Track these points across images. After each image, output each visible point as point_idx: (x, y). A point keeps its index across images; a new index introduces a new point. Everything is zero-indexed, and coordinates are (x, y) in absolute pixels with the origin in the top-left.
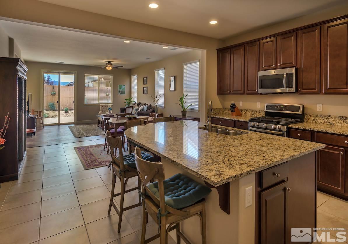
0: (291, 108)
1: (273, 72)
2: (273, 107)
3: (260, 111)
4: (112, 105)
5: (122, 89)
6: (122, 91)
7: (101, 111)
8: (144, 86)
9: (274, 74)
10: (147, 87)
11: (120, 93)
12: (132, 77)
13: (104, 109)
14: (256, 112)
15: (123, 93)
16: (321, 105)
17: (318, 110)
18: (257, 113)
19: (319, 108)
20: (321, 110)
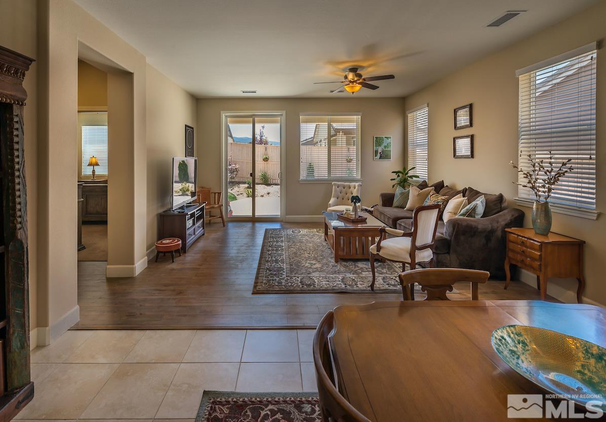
4: (359, 186)
5: (383, 147)
6: (383, 151)
7: (334, 197)
8: (455, 135)
10: (472, 137)
11: (379, 155)
12: (409, 115)
13: (341, 193)
15: (385, 156)
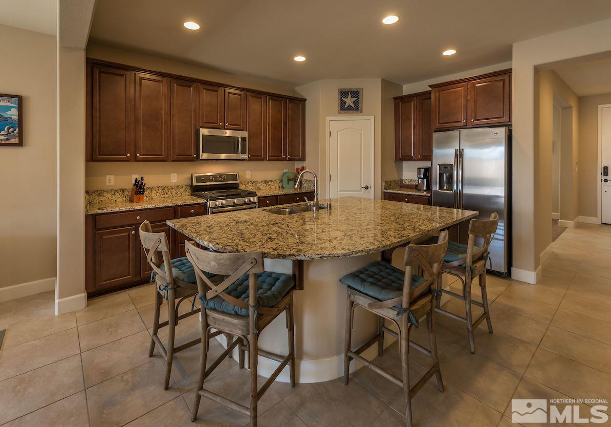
0: (216, 177)
1: (228, 133)
2: (199, 179)
3: (178, 186)
9: (227, 135)
14: (172, 189)
16: (250, 172)
17: (247, 177)
18: (174, 190)
19: (248, 175)
20: (250, 177)
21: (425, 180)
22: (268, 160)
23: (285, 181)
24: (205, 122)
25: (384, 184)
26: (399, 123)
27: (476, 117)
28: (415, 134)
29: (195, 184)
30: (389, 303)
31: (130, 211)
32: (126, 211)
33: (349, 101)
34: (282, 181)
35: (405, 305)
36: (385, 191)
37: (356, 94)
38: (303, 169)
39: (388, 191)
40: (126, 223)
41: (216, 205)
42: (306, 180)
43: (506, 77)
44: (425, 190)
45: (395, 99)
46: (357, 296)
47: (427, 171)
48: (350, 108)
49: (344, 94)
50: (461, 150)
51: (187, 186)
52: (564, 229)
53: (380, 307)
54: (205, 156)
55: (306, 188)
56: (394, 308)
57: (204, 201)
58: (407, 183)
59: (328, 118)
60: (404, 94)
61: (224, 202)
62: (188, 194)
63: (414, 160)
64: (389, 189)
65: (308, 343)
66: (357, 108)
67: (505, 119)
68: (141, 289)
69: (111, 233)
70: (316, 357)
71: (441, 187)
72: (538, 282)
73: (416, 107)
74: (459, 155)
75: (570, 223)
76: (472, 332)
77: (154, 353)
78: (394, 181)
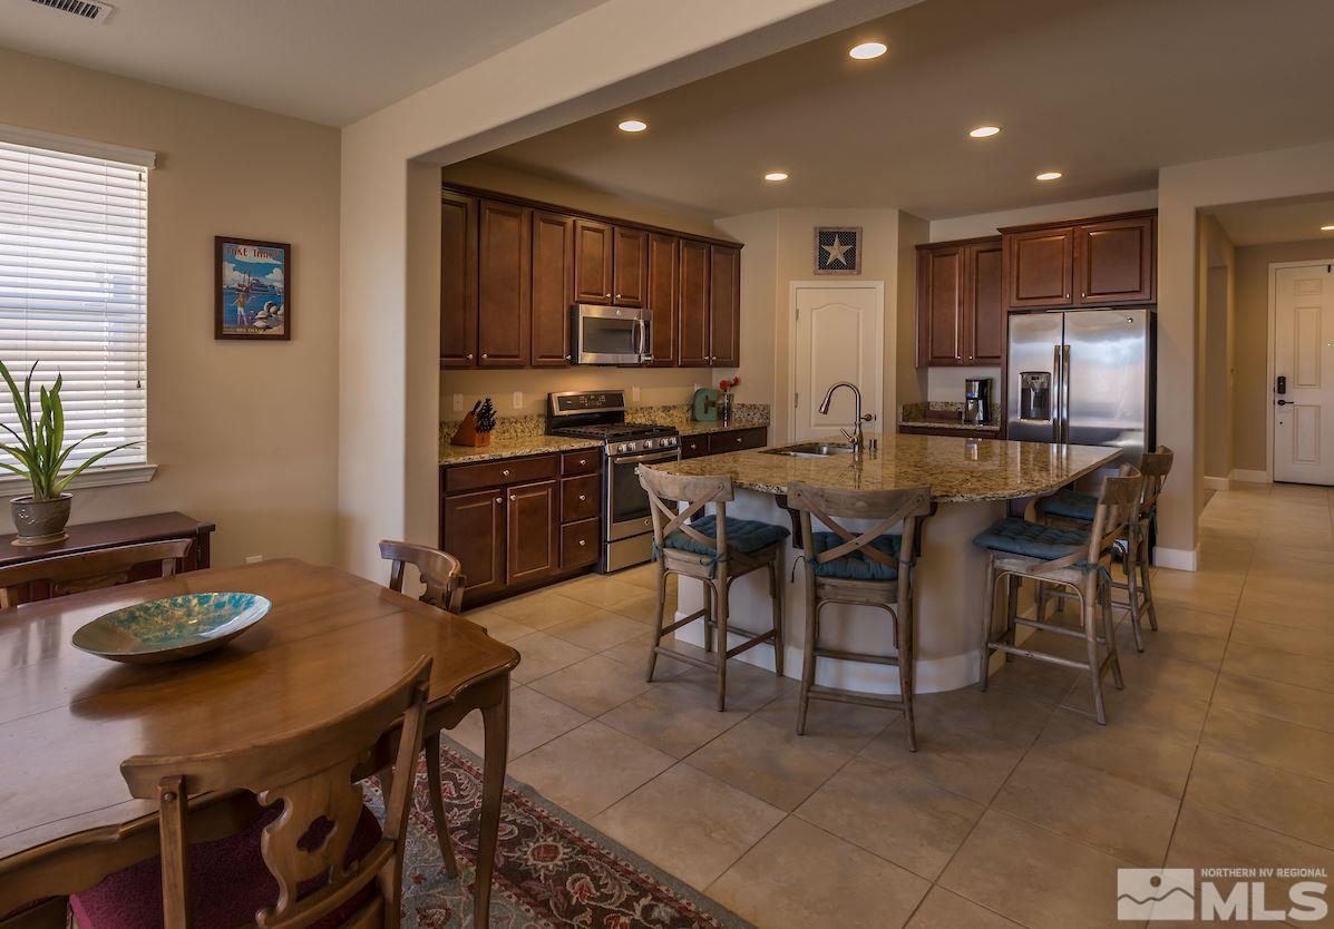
2: (564, 402)
3: (525, 417)
9: (619, 316)
14: (516, 422)
18: (519, 425)
21: (981, 402)
22: (681, 367)
23: (700, 406)
24: (584, 293)
25: (901, 411)
26: (928, 293)
27: (1089, 289)
28: (962, 317)
29: (557, 412)
30: (1065, 562)
31: (495, 460)
32: (490, 461)
33: (836, 251)
34: (692, 407)
35: (1092, 559)
36: (904, 424)
37: (849, 238)
38: (736, 382)
39: (911, 424)
40: (489, 483)
41: (618, 451)
42: (743, 405)
43: (1146, 225)
44: (980, 422)
45: (918, 248)
46: (1006, 560)
47: (985, 384)
48: (836, 265)
49: (825, 237)
50: (1066, 348)
51: (539, 416)
52: (1211, 492)
53: (1051, 569)
54: (588, 358)
55: (740, 420)
56: (1073, 567)
57: (600, 443)
58: (937, 408)
59: (794, 284)
60: (931, 241)
61: (633, 445)
62: (541, 432)
63: (960, 365)
64: (908, 421)
65: (926, 635)
66: (850, 264)
67: (1145, 296)
68: (507, 605)
69: (470, 501)
70: (936, 655)
71: (1025, 414)
72: (1198, 569)
73: (963, 267)
74: (1062, 356)
75: (1221, 482)
76: (1138, 621)
77: (654, 678)
78: (916, 405)
